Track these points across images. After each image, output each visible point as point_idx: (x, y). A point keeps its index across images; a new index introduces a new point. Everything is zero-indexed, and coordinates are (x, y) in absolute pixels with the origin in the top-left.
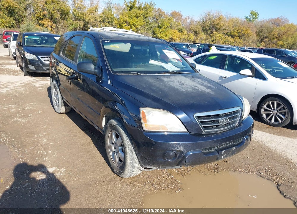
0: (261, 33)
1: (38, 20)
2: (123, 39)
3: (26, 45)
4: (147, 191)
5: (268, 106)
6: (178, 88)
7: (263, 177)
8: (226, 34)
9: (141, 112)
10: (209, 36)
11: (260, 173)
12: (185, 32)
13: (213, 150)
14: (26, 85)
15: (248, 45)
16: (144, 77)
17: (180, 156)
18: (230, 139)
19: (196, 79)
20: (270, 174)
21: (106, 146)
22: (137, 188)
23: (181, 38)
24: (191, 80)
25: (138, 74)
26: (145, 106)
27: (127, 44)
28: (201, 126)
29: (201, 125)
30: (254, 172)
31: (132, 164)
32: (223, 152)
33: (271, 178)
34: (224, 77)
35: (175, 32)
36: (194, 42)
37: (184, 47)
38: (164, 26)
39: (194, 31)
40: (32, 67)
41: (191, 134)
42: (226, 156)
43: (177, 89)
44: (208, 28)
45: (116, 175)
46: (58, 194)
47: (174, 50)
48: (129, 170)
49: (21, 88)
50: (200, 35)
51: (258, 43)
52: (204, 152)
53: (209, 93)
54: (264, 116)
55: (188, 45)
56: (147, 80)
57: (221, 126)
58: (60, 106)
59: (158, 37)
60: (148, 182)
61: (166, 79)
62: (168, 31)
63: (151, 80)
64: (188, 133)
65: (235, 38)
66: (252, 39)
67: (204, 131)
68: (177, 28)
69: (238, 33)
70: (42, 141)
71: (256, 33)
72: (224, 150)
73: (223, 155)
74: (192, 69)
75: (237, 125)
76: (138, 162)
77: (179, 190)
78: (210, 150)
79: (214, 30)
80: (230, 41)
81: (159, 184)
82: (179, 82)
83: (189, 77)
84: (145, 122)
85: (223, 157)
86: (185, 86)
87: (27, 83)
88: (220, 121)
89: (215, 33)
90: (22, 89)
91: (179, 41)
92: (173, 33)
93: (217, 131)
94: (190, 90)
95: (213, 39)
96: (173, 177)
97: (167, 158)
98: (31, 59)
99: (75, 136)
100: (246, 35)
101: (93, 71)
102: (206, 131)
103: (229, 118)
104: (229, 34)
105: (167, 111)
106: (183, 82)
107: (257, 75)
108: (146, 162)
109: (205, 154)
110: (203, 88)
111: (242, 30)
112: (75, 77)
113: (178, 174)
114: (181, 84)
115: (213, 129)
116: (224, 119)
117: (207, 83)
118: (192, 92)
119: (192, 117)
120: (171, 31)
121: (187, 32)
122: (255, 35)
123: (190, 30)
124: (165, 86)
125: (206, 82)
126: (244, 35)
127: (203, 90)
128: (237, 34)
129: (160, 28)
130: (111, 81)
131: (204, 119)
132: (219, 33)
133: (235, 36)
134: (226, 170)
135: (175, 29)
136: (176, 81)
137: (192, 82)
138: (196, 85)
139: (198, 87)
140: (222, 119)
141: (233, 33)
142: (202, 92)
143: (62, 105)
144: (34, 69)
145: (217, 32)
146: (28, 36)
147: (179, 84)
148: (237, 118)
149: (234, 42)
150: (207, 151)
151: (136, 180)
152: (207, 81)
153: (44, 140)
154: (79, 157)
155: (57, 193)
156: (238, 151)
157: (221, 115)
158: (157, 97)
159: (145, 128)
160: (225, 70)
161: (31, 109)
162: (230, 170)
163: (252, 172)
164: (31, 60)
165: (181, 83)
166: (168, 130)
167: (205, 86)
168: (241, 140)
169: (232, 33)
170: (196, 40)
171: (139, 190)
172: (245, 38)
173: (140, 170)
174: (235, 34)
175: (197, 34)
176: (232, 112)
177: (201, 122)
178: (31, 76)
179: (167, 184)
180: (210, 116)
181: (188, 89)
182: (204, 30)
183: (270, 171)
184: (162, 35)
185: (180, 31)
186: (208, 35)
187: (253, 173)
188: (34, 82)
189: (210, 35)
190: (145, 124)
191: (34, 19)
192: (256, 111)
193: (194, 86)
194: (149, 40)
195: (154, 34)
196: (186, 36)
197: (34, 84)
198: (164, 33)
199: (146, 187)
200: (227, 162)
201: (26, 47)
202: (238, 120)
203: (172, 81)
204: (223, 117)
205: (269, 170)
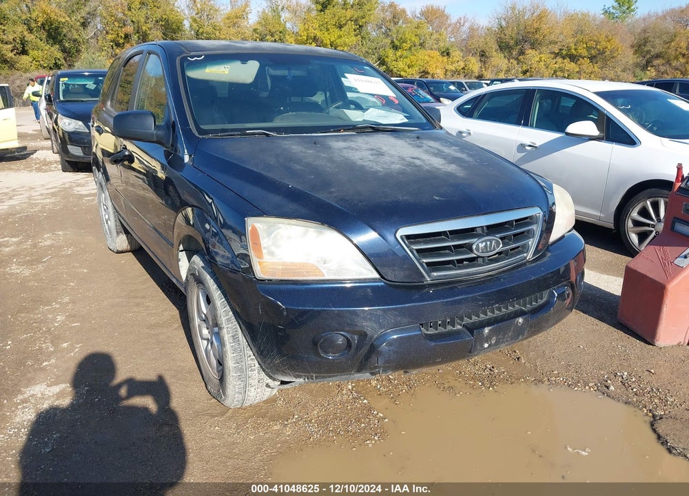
0: (645, 46)
1: (113, 48)
2: (240, 52)
3: (62, 98)
4: (286, 441)
5: (644, 212)
6: (365, 164)
7: (613, 398)
8: (556, 55)
9: (249, 228)
10: (515, 62)
11: (608, 387)
12: (456, 54)
13: (459, 327)
14: (59, 191)
15: (613, 77)
16: (280, 141)
17: (359, 347)
18: (504, 296)
19: (425, 142)
20: (635, 390)
21: (191, 325)
22: (261, 434)
23: (446, 71)
24: (410, 144)
25: (268, 135)
26: (261, 213)
27: (250, 62)
28: (420, 264)
29: (418, 260)
30: (591, 385)
31: (241, 370)
32: (487, 330)
33: (635, 400)
34: (530, 146)
35: (432, 55)
36: (480, 77)
37: (452, 88)
38: (404, 44)
39: (479, 50)
40: (76, 151)
41: (390, 285)
42: (497, 343)
43: (362, 167)
44: (512, 43)
45: (216, 401)
46: (49, 452)
47: (379, 76)
48: (234, 386)
49: (44, 199)
50: (492, 59)
51: (638, 71)
52: (432, 331)
53: (449, 174)
54: (634, 238)
55: (462, 83)
56: (286, 147)
57: (480, 260)
58: (114, 234)
59: (392, 70)
60: (297, 416)
61: (338, 145)
62: (416, 53)
63: (296, 147)
64: (381, 281)
65: (579, 62)
66: (624, 61)
67: (429, 276)
68: (436, 46)
69: (588, 49)
70: (54, 319)
71: (632, 46)
72: (488, 326)
73: (488, 339)
74: (425, 121)
75: (529, 256)
76: (257, 365)
77: (376, 438)
78: (449, 328)
79: (527, 46)
80: (568, 71)
81: (323, 423)
82: (372, 149)
83: (408, 137)
84: (260, 256)
85: (486, 345)
86: (387, 159)
87: (64, 188)
88: (474, 247)
89: (530, 52)
90: (48, 200)
91: (442, 77)
92: (427, 58)
93: (469, 274)
94: (397, 167)
95: (524, 68)
96: (365, 401)
97: (326, 352)
98: (73, 130)
99: (138, 305)
100: (607, 53)
101: (152, 134)
102: (435, 274)
103: (501, 238)
104: (564, 52)
105: (322, 224)
106: (385, 149)
107: (613, 133)
108: (274, 366)
109: (431, 338)
110: (437, 163)
111: (597, 42)
112: (126, 156)
113: (380, 394)
114: (376, 155)
115: (456, 269)
116: (489, 240)
117: (454, 150)
118: (402, 173)
119: (391, 238)
120: (422, 55)
121: (462, 55)
122: (630, 52)
123: (467, 50)
124: (331, 160)
125: (454, 148)
126: (602, 53)
127: (434, 167)
128: (585, 53)
129: (395, 48)
130: (190, 156)
131: (426, 243)
132: (540, 53)
133: (581, 57)
134: (513, 380)
135: (432, 49)
136: (364, 146)
137: (412, 149)
138: (419, 156)
139: (423, 161)
140: (482, 242)
141: (575, 49)
142: (428, 171)
143: (117, 232)
144: (82, 154)
145: (534, 50)
146: (67, 79)
147: (372, 155)
148: (529, 238)
149: (577, 72)
150: (441, 329)
151: (264, 412)
152: (456, 146)
153: (59, 318)
154: (134, 356)
155: (48, 450)
156: (536, 329)
157: (479, 231)
158: (299, 187)
159: (260, 273)
160: (532, 126)
161: (51, 246)
162: (526, 381)
163: (586, 384)
164: (73, 133)
165: (379, 152)
166: (324, 275)
167: (445, 157)
168: (545, 299)
169: (573, 51)
170: (485, 73)
171: (268, 440)
172: (605, 61)
173: (268, 386)
174: (580, 51)
175: (487, 58)
176: (512, 221)
177: (418, 251)
178: (77, 172)
179: (347, 422)
180: (444, 233)
181: (393, 166)
182: (504, 47)
183: (634, 382)
184: (401, 64)
185: (445, 54)
186: (513, 58)
187: (587, 387)
188: (79, 185)
189: (517, 59)
190: (259, 262)
191: (104, 46)
192: (613, 228)
193: (413, 158)
194: (311, 51)
195: (383, 65)
196: (459, 63)
197: (79, 189)
198: (405, 60)
199: (288, 431)
200: (518, 358)
201: (61, 105)
202: (532, 243)
203: (352, 149)
204: (485, 236)
205: (634, 379)
